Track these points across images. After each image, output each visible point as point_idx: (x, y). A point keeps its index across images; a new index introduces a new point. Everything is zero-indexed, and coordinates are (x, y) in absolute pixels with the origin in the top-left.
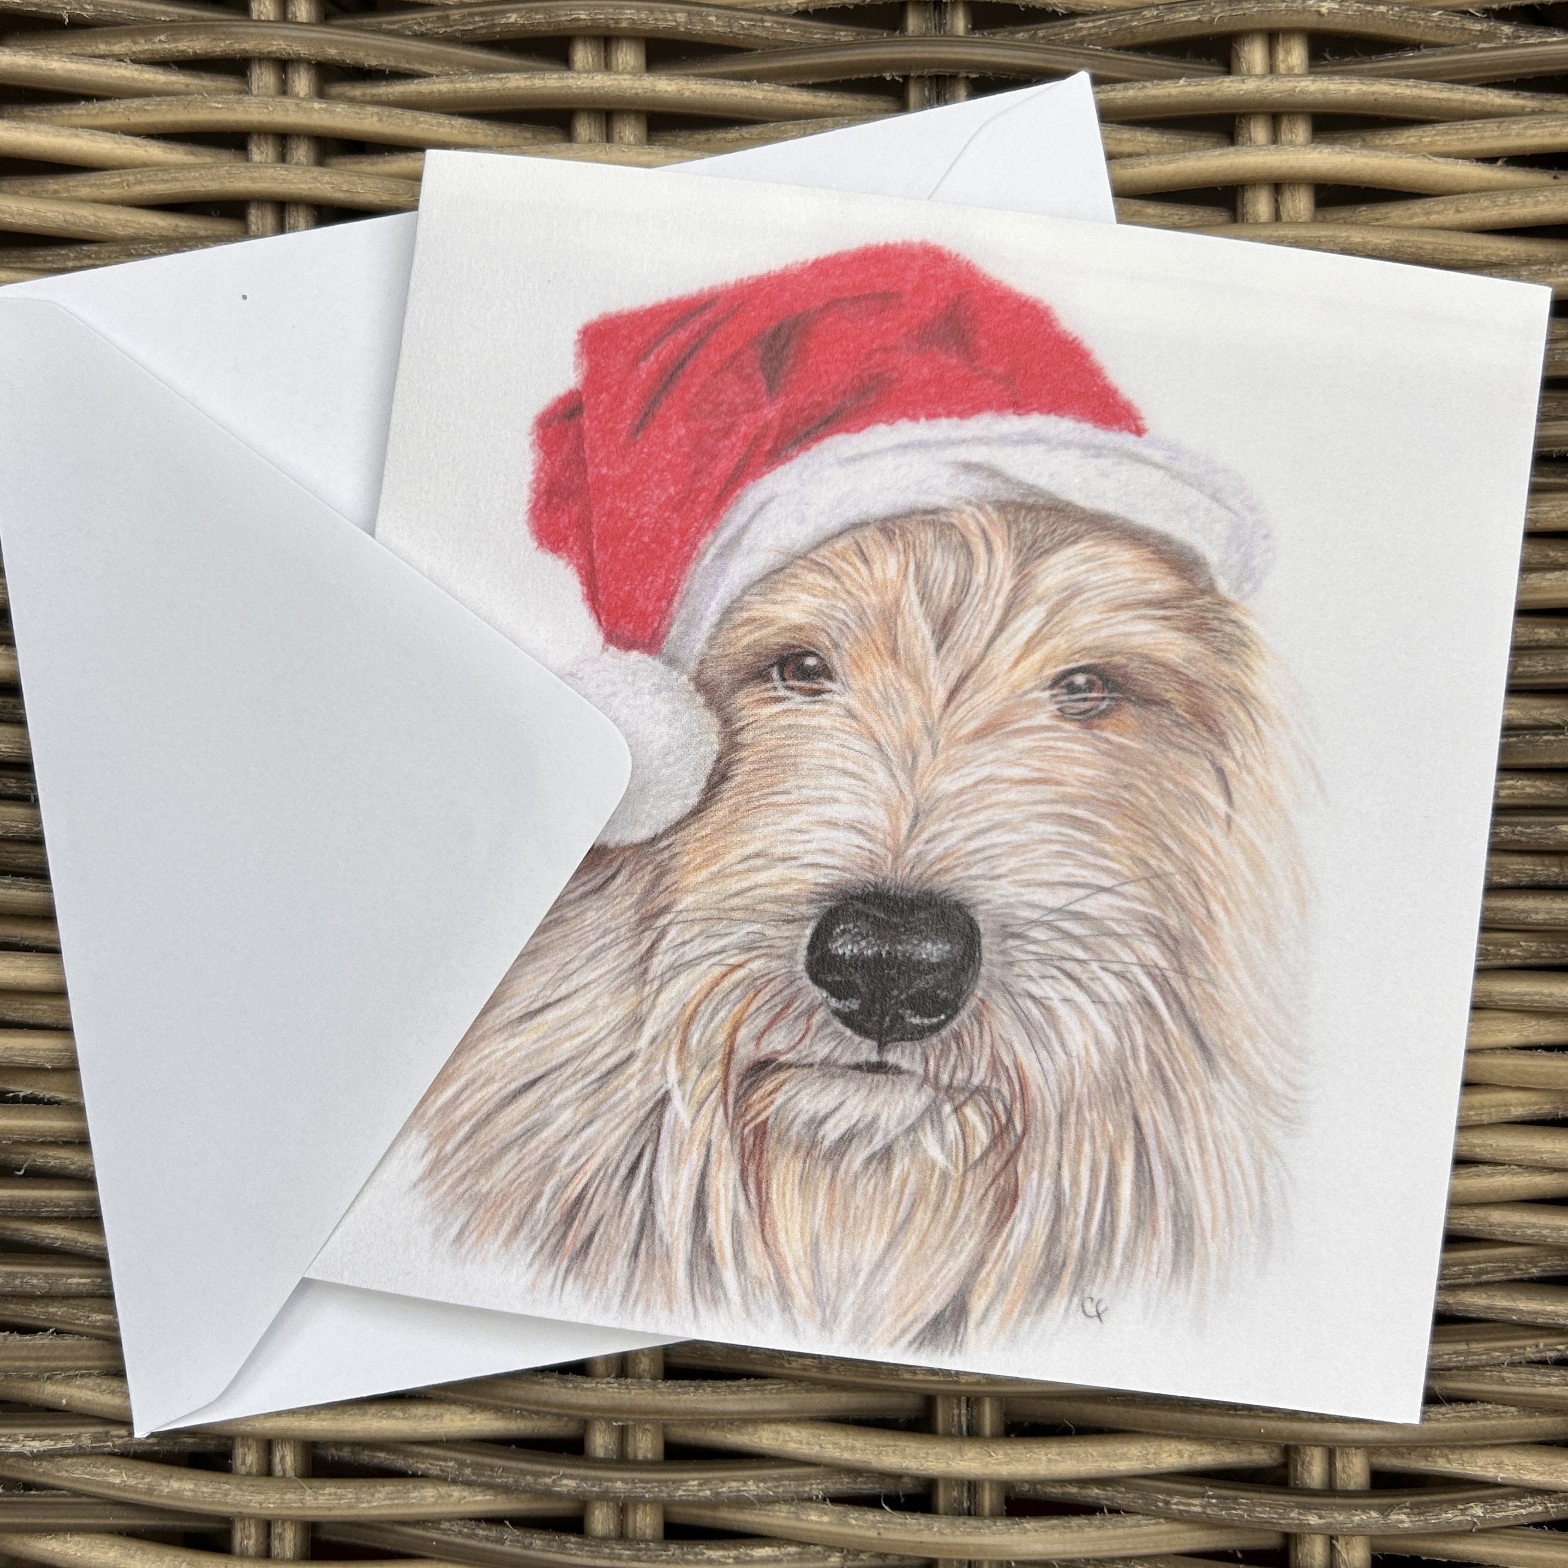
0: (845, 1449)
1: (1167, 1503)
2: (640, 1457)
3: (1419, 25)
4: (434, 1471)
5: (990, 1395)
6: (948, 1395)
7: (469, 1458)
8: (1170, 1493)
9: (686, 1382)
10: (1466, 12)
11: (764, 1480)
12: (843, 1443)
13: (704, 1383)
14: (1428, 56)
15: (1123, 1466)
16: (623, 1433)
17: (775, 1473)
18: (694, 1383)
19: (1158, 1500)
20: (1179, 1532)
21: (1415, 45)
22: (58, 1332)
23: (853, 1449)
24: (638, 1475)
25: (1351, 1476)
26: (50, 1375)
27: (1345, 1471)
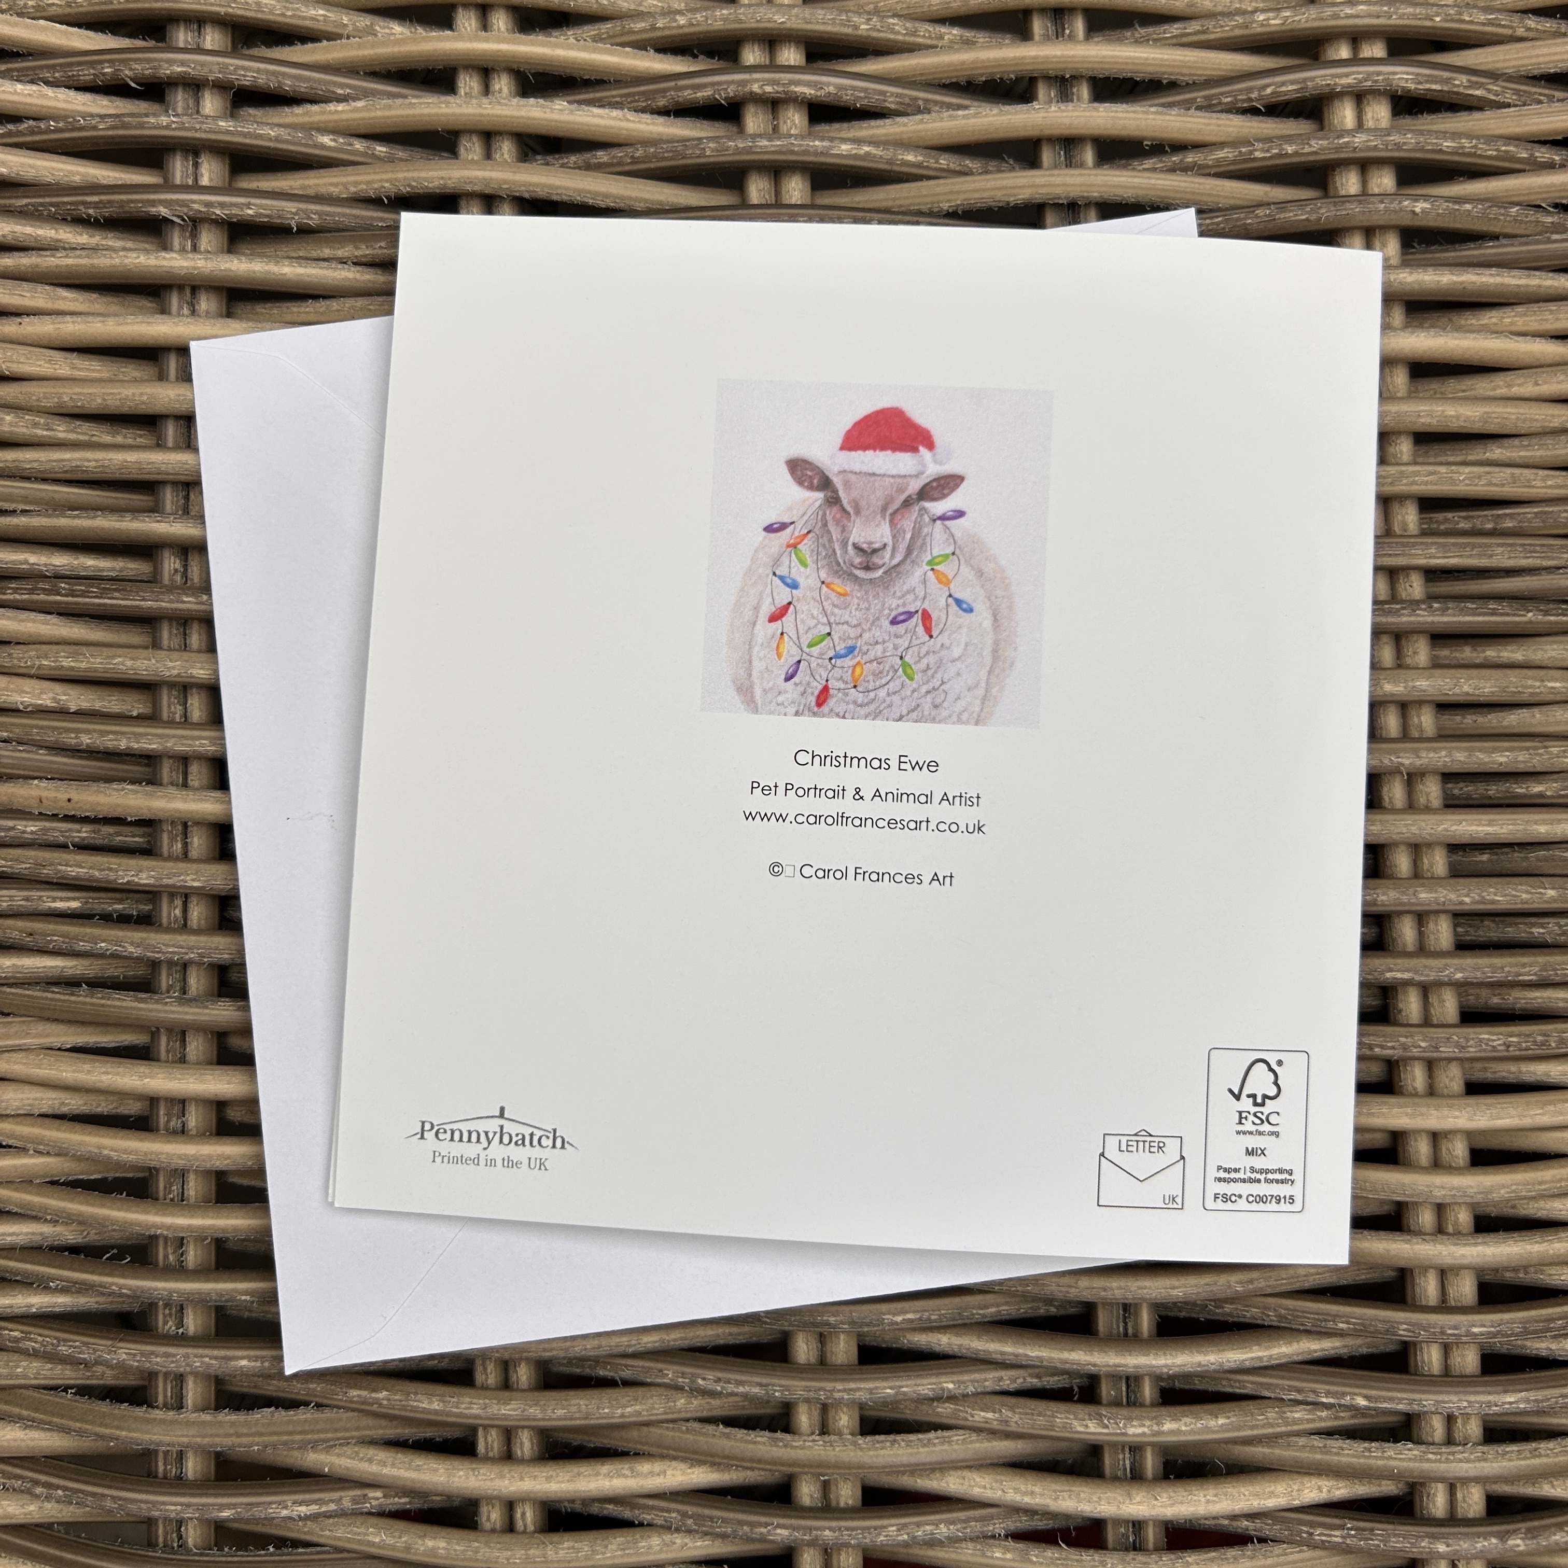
0: (1025, 1493)
1: (1311, 1534)
2: (842, 1505)
3: (1499, 220)
4: (660, 1521)
5: (1152, 1445)
6: (1114, 1445)
7: (690, 1509)
8: (1314, 1525)
9: (883, 1437)
10: (1540, 207)
11: (954, 1523)
12: (1023, 1488)
13: (899, 1437)
14: (1507, 246)
15: (1271, 1503)
16: (826, 1486)
17: (963, 1515)
18: (889, 1437)
19: (1301, 1531)
20: (1320, 1558)
21: (1495, 237)
22: (319, 1406)
23: (1032, 1493)
24: (843, 1523)
25: (1469, 1505)
26: (314, 1445)
27: (1465, 1501)
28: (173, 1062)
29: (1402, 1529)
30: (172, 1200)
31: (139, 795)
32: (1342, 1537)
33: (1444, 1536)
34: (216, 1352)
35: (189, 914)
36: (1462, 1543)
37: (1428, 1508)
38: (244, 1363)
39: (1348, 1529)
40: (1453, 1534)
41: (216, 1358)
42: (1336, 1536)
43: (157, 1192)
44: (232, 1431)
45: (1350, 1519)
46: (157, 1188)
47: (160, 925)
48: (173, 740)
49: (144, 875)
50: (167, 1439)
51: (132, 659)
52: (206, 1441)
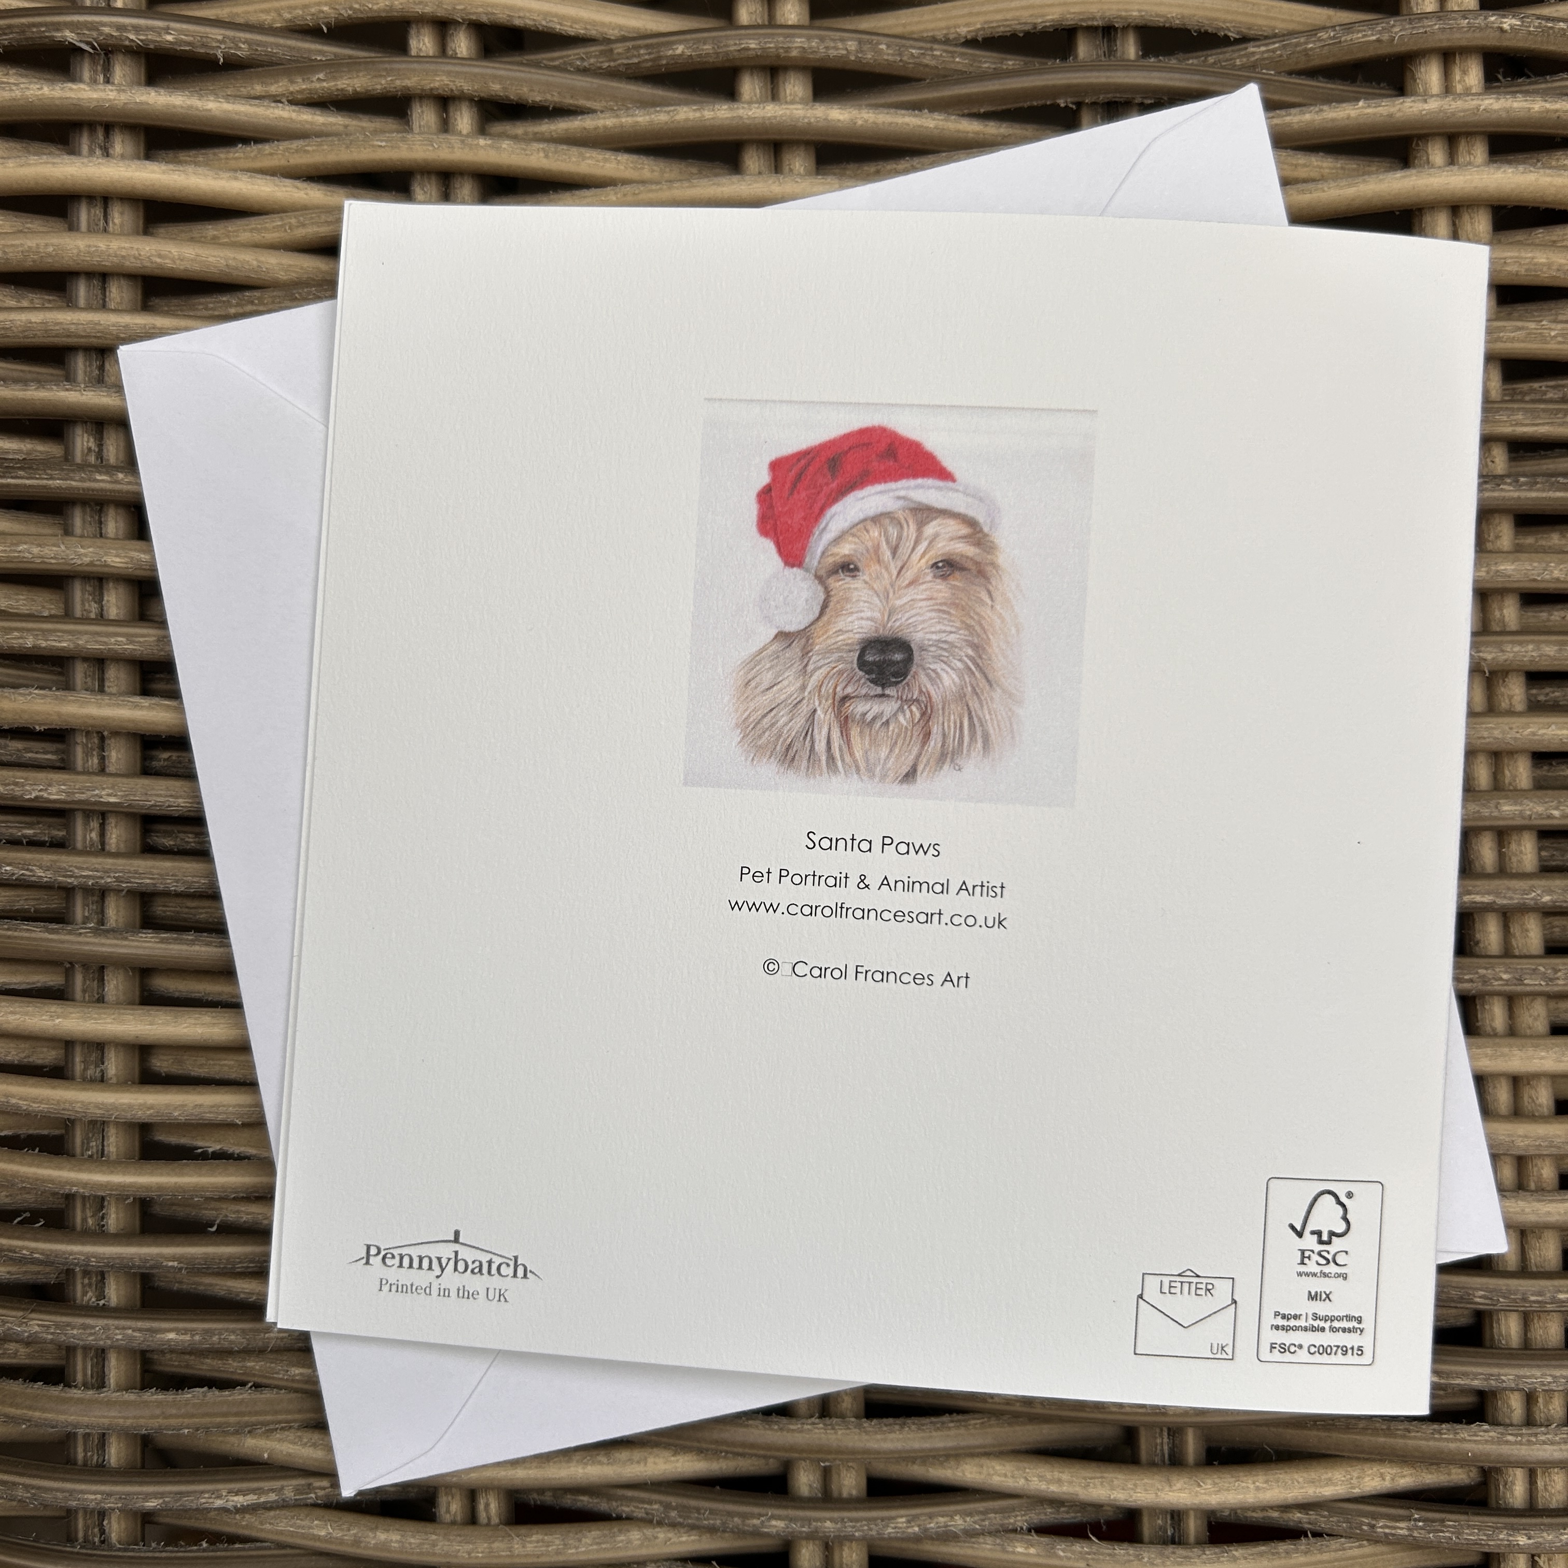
0: (1049, 1482)
1: (1373, 1527)
2: (845, 1494)
4: (640, 1514)
5: (1195, 1426)
6: (1151, 1426)
7: (673, 1500)
8: (1375, 1516)
9: (891, 1420)
11: (970, 1514)
12: (1048, 1475)
13: (909, 1421)
15: (1328, 1492)
16: (826, 1474)
17: (980, 1506)
18: (899, 1421)
19: (1362, 1523)
20: (1382, 1554)
22: (257, 1386)
23: (1059, 1481)
24: (846, 1514)
25: (1551, 1495)
26: (251, 1429)
27: (1546, 1490)
28: (89, 1002)
29: (1476, 1520)
30: (91, 1156)
31: (49, 700)
32: (1409, 1529)
33: (1525, 1528)
34: (140, 1324)
35: (108, 834)
36: (1545, 1534)
37: (1505, 1498)
38: (172, 1336)
39: (1415, 1520)
40: (1536, 1525)
41: (140, 1330)
42: (1402, 1529)
43: (74, 1148)
44: (158, 1412)
45: (1417, 1509)
46: (74, 1143)
47: (74, 848)
48: (85, 637)
49: (54, 790)
50: (85, 1420)
51: (39, 545)
52: (129, 1422)
